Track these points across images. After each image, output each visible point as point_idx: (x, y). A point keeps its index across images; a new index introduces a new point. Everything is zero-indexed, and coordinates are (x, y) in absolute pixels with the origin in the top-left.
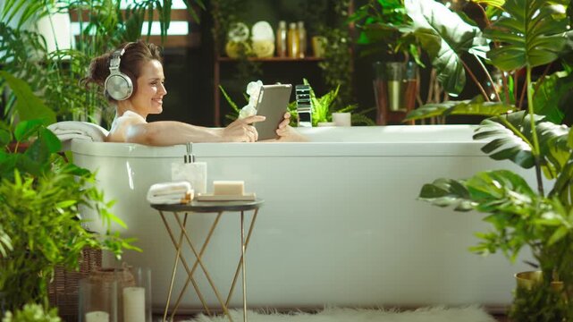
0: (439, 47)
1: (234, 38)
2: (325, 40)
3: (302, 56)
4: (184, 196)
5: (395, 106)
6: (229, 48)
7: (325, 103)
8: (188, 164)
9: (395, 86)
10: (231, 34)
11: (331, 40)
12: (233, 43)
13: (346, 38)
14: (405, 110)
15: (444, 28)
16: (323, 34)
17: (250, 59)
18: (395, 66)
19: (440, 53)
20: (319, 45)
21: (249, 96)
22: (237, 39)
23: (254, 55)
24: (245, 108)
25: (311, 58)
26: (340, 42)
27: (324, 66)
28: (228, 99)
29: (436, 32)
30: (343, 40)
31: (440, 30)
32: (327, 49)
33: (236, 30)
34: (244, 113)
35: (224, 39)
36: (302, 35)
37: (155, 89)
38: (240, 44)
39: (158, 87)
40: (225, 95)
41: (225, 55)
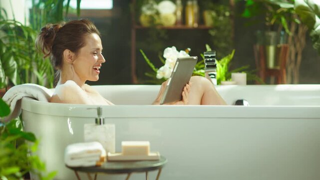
0: (314, 22)
1: (146, 11)
2: (214, 14)
3: (196, 25)
4: (98, 159)
5: (271, 64)
6: (143, 20)
7: (225, 65)
8: (99, 127)
9: (271, 50)
10: (144, 9)
11: (218, 13)
12: (146, 16)
13: (229, 11)
14: (278, 68)
15: (316, 6)
16: (212, 9)
17: (159, 27)
18: (272, 34)
19: (315, 27)
20: (209, 17)
21: (165, 59)
22: (149, 13)
23: (161, 25)
24: (162, 68)
25: (202, 27)
26: (224, 15)
27: (213, 33)
28: (147, 60)
29: (311, 10)
30: (227, 14)
31: (313, 8)
32: (215, 20)
33: (148, 6)
34: (161, 72)
35: (138, 12)
36: (196, 9)
37: (96, 57)
38: (151, 17)
39: (99, 55)
40: (145, 57)
41: (139, 23)
